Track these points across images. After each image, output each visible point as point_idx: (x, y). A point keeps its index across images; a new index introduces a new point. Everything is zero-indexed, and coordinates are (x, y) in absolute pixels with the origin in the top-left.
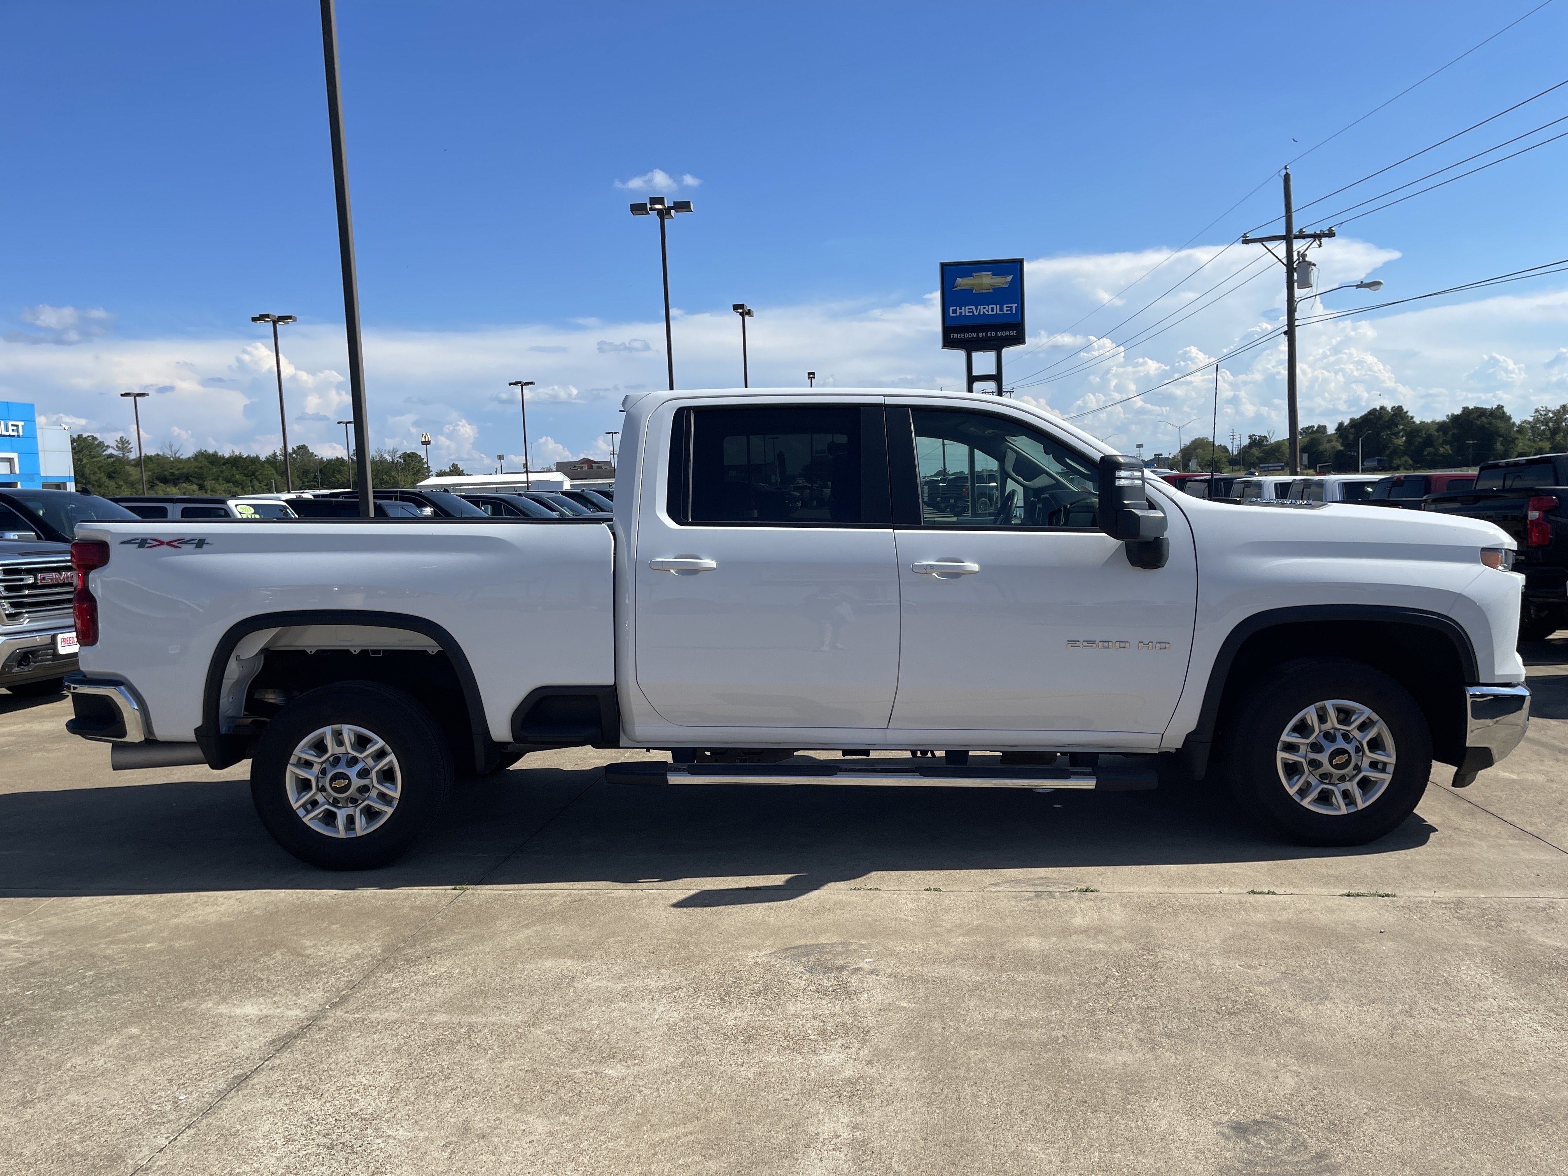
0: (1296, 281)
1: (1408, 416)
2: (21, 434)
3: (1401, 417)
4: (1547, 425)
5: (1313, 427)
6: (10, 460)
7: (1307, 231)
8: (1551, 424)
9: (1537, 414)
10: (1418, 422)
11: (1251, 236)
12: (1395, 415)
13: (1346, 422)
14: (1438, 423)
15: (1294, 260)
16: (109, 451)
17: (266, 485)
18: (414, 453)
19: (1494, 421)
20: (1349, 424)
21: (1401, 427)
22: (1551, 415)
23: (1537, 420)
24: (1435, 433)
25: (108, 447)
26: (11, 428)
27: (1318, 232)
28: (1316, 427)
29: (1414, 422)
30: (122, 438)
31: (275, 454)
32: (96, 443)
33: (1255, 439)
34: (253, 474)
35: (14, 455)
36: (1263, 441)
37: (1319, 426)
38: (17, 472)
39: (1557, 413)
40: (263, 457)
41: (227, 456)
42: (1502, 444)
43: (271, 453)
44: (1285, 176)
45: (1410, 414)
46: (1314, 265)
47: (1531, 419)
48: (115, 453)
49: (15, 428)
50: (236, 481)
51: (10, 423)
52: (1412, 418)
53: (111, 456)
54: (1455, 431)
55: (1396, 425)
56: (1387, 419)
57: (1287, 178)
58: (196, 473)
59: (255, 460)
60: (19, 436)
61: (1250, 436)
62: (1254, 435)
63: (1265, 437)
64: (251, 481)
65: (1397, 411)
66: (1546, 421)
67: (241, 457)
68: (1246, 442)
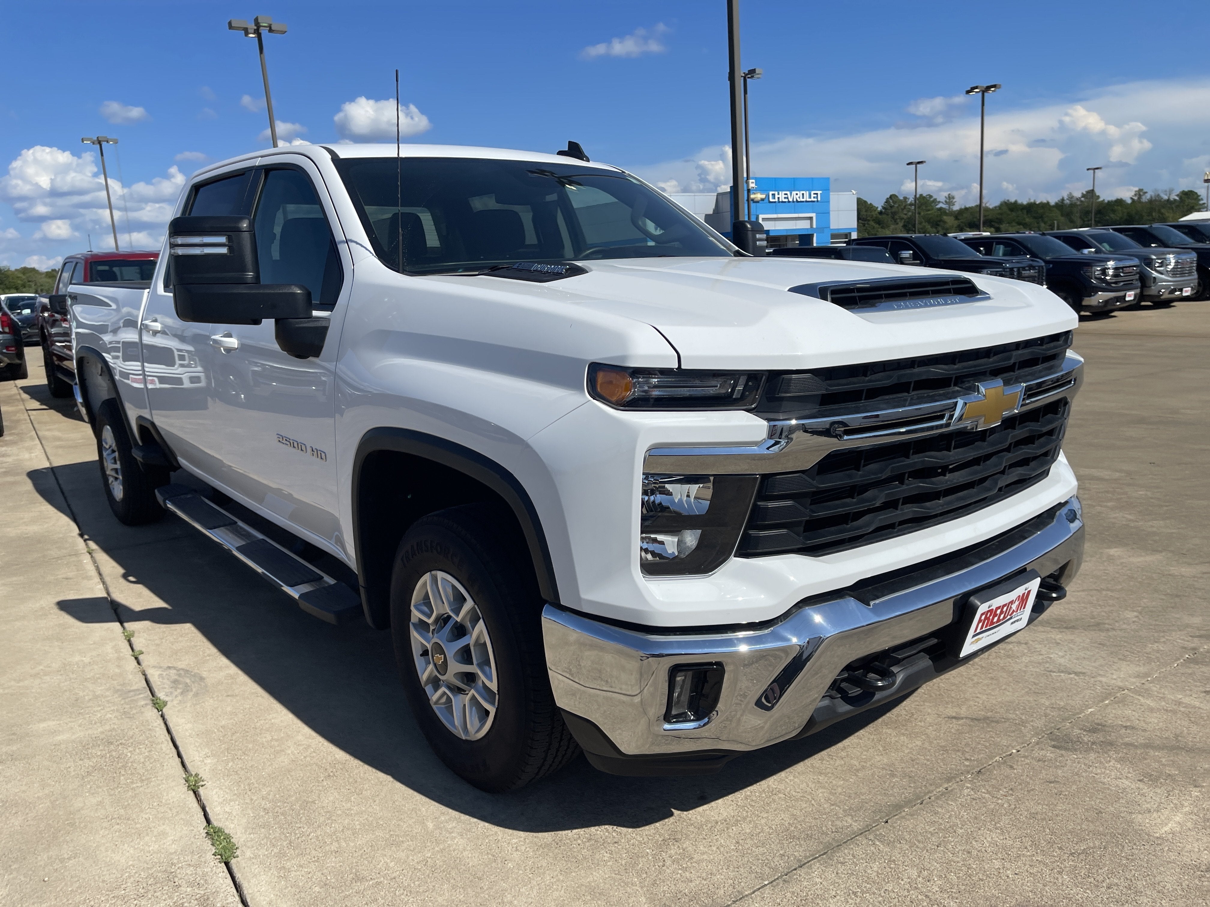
2: (819, 199)
6: (811, 218)
16: (940, 205)
17: (1050, 226)
18: (1191, 192)
25: (939, 202)
26: (813, 196)
30: (949, 194)
31: (1063, 200)
32: (932, 199)
34: (1042, 217)
35: (813, 215)
38: (814, 226)
40: (1052, 203)
41: (1025, 203)
43: (1060, 198)
48: (944, 206)
49: (815, 196)
50: (1025, 224)
51: (813, 192)
53: (941, 209)
58: (997, 219)
59: (1045, 206)
60: (818, 201)
64: (1038, 223)
67: (1035, 203)
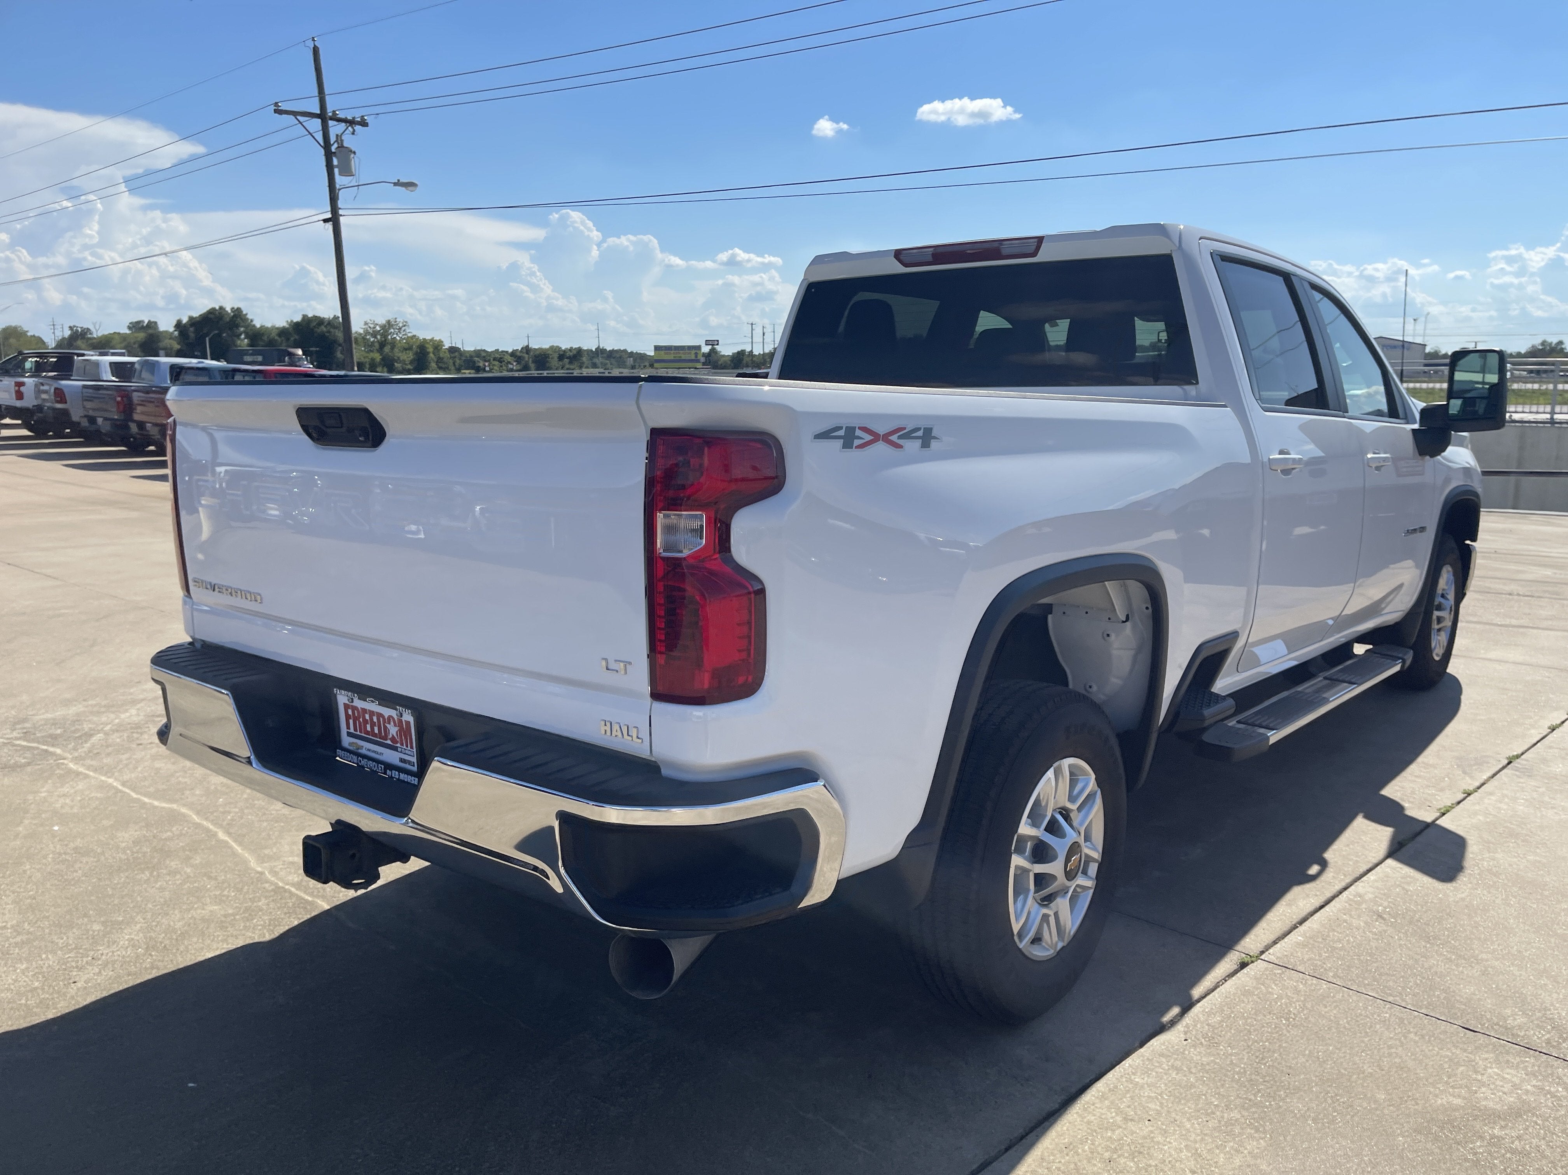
0: (337, 166)
1: (248, 319)
3: (241, 319)
4: (375, 337)
5: (143, 322)
7: (341, 115)
8: (379, 337)
9: (367, 326)
10: (258, 326)
11: (283, 106)
12: (234, 316)
13: (185, 320)
14: (278, 328)
15: (332, 143)
19: (332, 330)
20: (188, 322)
21: (242, 329)
22: (378, 328)
23: (367, 332)
24: (277, 338)
27: (349, 118)
28: (146, 322)
29: (254, 326)
33: (77, 331)
36: (86, 333)
37: (149, 322)
39: (383, 327)
42: (341, 353)
44: (314, 48)
45: (250, 317)
46: (354, 153)
47: (361, 331)
52: (252, 321)
54: (297, 337)
55: (237, 326)
56: (228, 320)
57: (316, 51)
61: (70, 327)
62: (74, 326)
63: (88, 329)
65: (236, 313)
66: (374, 335)
68: (67, 333)
